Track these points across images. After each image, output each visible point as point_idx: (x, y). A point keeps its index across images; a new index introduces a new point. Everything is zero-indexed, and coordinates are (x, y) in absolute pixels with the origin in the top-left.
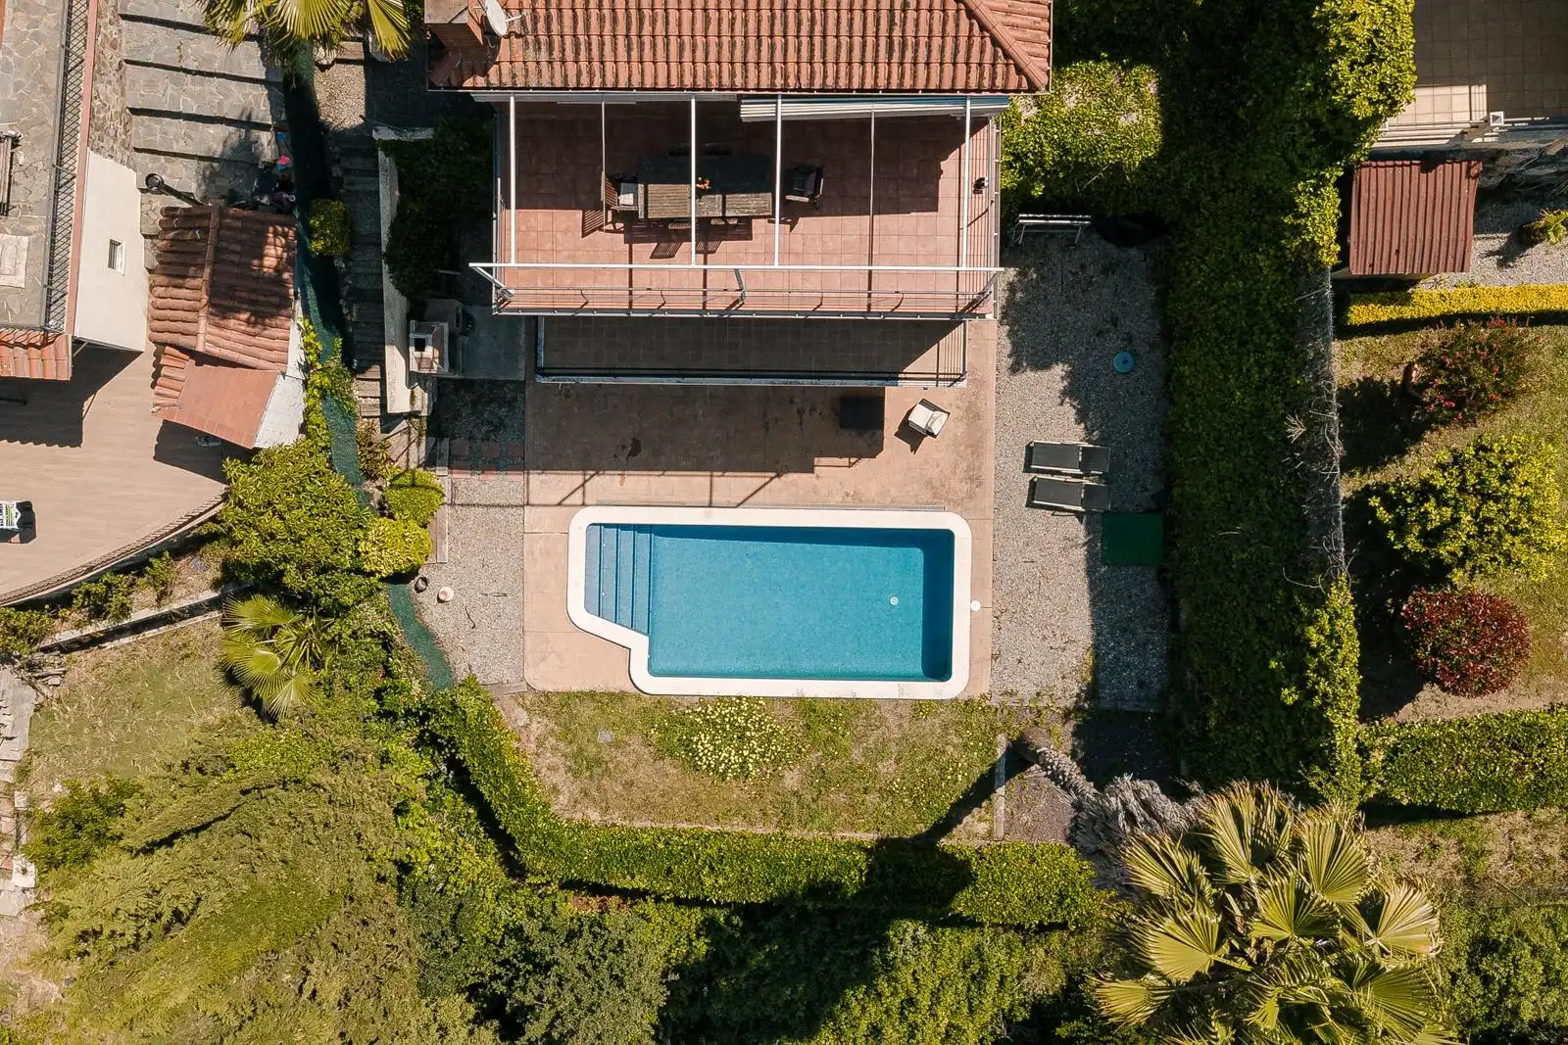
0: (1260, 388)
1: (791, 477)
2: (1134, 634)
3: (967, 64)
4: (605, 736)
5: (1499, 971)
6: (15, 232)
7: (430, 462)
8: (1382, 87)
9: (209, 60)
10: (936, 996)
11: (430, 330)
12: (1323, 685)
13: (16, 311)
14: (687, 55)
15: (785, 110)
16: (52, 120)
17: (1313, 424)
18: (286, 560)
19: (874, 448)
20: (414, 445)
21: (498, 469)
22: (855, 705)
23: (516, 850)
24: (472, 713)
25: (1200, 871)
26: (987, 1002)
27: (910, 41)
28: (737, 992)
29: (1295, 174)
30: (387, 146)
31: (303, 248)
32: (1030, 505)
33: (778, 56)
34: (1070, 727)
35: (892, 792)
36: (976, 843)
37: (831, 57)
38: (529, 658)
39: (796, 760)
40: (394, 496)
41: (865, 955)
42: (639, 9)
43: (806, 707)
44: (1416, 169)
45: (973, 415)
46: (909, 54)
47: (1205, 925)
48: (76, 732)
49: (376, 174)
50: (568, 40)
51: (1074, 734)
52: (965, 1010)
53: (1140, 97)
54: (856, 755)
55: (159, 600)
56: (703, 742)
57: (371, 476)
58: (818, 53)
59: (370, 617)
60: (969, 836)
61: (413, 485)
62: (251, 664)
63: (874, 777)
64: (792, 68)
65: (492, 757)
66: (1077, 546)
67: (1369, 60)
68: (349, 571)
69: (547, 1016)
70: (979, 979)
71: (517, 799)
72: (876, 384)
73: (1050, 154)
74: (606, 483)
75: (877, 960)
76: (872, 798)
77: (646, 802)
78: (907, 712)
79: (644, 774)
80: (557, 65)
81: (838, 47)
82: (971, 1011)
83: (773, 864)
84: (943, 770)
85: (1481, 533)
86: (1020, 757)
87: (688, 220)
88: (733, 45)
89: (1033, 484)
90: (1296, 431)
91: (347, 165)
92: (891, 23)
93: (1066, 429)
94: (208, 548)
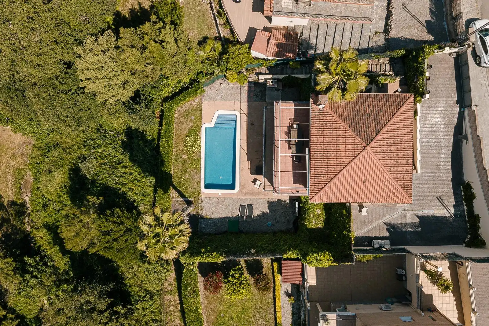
0: (262, 247)
1: (246, 156)
2: (214, 226)
3: (314, 188)
4: (193, 118)
5: (147, 298)
6: (292, 5)
7: (249, 82)
8: (312, 262)
9: (328, 42)
10: (139, 186)
11: (275, 84)
12: (205, 255)
13: (277, 5)
14: (316, 139)
15: (307, 156)
16: (314, 13)
17: (253, 255)
18: (229, 56)
19: (252, 173)
20: (253, 79)
21: (248, 96)
22: (199, 169)
23: (170, 101)
24: (198, 92)
25: (177, 223)
26: (138, 197)
27: (318, 178)
28: (139, 145)
29: (300, 250)
30: (311, 76)
31: (291, 60)
32: (240, 205)
33: (316, 155)
34: (195, 213)
35: (181, 177)
36: (171, 194)
37: (316, 164)
38: (209, 102)
39: (188, 157)
40: (242, 75)
41: (148, 171)
42: (323, 131)
43: (199, 160)
44: (301, 272)
45: (259, 193)
46: (316, 178)
47: (171, 221)
48: (193, 5)
49: (306, 74)
50: (319, 118)
51: (194, 214)
52: (136, 192)
53: (318, 224)
54: (189, 170)
55: (221, 24)
56: (192, 138)
57: (246, 70)
58: (316, 162)
59: (217, 71)
60: (173, 193)
61: (244, 79)
62: (208, 46)
63: (185, 174)
64: (314, 157)
65: (189, 96)
66: (232, 215)
67: (317, 260)
68: (227, 67)
69: (139, 109)
70: (143, 195)
71: (181, 101)
72: (263, 173)
73: (307, 207)
74: (245, 118)
75: (147, 174)
76: (180, 173)
77: (179, 126)
78: (198, 180)
79: (185, 126)
80: (315, 116)
81: (317, 165)
82: (136, 194)
83: (167, 153)
84: (186, 187)
85: (233, 284)
86: (189, 203)
87: (291, 139)
88: (318, 147)
89: (245, 206)
90: (253, 251)
91: (308, 67)
92: (321, 175)
93: (256, 213)
94: (231, 35)
